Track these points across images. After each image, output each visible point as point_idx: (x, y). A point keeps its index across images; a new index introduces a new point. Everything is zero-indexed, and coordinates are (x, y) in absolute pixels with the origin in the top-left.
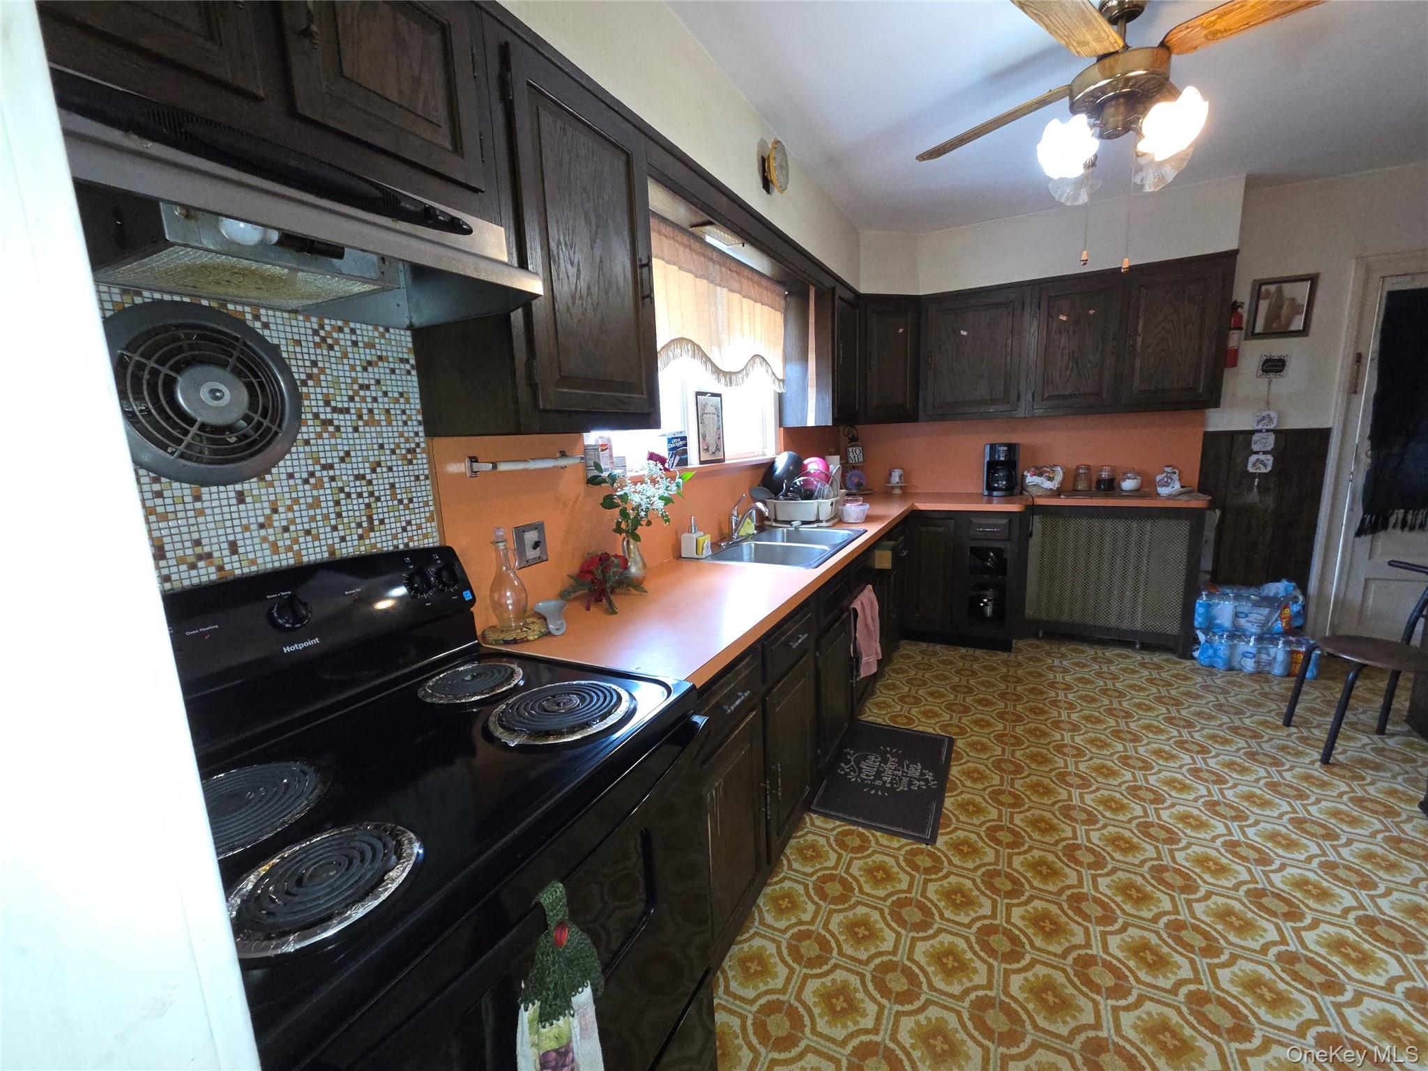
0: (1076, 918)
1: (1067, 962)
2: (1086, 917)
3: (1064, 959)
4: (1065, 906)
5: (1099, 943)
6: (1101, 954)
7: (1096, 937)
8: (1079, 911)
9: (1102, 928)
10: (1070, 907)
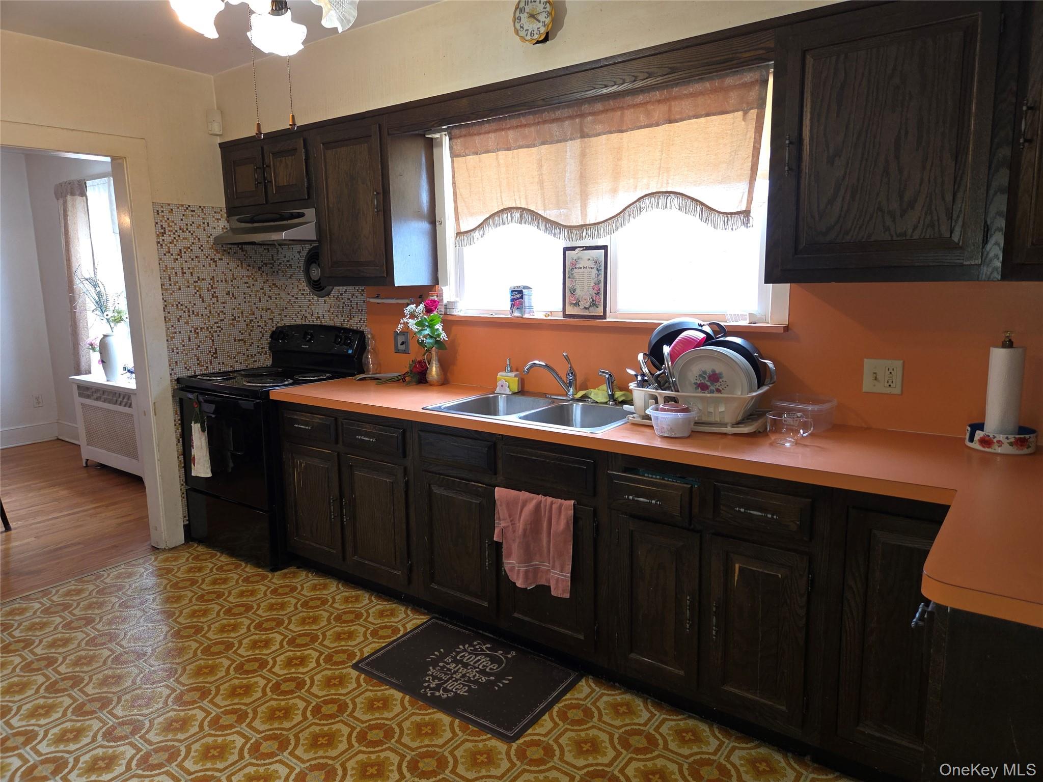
0: (231, 707)
1: (213, 687)
2: (226, 713)
3: (216, 687)
4: (243, 707)
5: (207, 708)
6: (201, 704)
7: (211, 708)
8: (233, 712)
9: (213, 715)
10: (240, 709)
